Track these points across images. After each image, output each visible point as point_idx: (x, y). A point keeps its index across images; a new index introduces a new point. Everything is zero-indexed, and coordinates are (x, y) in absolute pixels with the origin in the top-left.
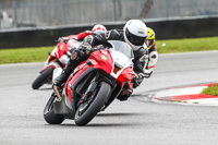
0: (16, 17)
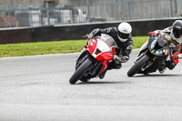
0: (89, 13)
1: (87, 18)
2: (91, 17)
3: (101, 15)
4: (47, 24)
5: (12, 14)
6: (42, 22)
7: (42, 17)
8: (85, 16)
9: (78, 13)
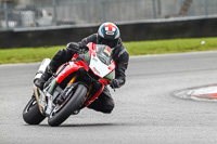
0: (56, 15)
1: (53, 21)
2: (59, 19)
3: (70, 17)
8: (51, 18)
9: (42, 15)
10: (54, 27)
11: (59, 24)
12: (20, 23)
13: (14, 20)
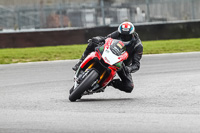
1: (146, 17)
2: (151, 16)
3: (162, 14)
4: (101, 24)
5: (64, 13)
6: (96, 22)
7: (96, 16)
8: (144, 15)
9: (136, 12)
10: (147, 23)
11: (151, 20)
12: (116, 20)
13: (110, 17)
